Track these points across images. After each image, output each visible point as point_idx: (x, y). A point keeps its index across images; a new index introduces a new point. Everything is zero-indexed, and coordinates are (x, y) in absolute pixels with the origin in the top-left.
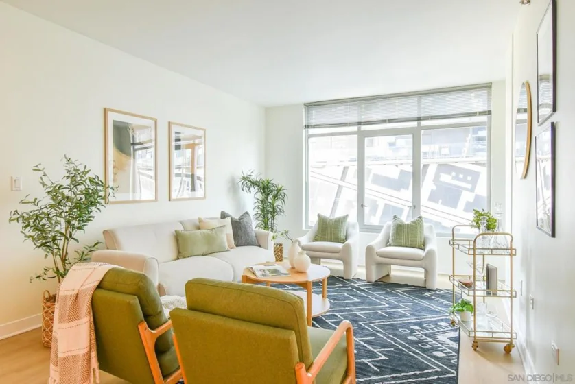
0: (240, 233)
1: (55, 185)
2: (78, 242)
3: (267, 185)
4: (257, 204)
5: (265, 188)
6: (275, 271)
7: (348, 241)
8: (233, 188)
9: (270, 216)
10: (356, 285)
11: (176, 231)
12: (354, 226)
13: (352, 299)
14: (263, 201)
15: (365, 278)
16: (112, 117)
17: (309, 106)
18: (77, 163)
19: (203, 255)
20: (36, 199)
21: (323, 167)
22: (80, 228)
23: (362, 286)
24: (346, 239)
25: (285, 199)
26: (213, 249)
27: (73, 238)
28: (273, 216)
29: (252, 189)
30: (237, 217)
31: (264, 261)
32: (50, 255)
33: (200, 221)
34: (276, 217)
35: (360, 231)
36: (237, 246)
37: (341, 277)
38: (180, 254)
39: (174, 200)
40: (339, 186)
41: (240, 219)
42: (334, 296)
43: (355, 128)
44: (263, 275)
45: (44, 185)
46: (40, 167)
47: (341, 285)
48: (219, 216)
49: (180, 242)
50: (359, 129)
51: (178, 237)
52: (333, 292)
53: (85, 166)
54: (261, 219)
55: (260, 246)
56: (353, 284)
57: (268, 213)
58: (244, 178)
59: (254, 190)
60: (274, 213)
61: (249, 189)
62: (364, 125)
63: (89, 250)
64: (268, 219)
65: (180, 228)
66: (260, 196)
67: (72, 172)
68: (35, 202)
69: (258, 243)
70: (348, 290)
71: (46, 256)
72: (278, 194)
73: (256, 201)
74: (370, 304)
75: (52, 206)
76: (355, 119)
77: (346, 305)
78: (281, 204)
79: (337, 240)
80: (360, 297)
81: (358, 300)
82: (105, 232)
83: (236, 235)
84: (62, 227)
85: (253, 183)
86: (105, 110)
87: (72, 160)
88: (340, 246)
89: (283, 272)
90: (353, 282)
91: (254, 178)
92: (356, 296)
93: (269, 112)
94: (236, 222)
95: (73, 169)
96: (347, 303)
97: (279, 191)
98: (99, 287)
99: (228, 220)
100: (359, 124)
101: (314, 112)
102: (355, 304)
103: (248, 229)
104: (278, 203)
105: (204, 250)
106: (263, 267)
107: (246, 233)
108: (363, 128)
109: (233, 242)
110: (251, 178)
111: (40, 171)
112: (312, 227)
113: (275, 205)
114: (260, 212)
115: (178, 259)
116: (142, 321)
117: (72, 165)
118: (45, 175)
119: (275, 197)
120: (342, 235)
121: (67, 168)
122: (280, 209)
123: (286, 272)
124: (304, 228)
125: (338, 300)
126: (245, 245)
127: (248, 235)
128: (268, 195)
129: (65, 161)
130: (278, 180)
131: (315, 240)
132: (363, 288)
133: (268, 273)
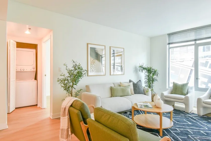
0: (136, 88)
1: (69, 70)
2: (75, 89)
3: (150, 69)
4: (146, 77)
5: (149, 71)
6: (147, 106)
7: (188, 95)
8: (136, 70)
9: (151, 82)
10: (191, 116)
11: (111, 87)
12: (191, 88)
13: (187, 123)
14: (148, 76)
15: (196, 113)
16: (90, 46)
17: (170, 35)
18: (76, 62)
19: (121, 96)
20: (64, 74)
21: (183, 61)
22: (75, 84)
23: (195, 117)
24: (187, 94)
25: (158, 75)
26: (124, 94)
27: (74, 88)
28: (153, 82)
29: (143, 71)
30: (136, 82)
31: (144, 101)
32: (68, 93)
33: (120, 83)
34: (154, 82)
35: (195, 91)
36: (135, 93)
37: (183, 111)
38: (112, 96)
39: (112, 75)
40: (191, 70)
41: (137, 83)
42: (178, 120)
43: (193, 43)
44: (141, 107)
45: (67, 70)
46: (66, 64)
47: (183, 115)
48: (129, 81)
49: (112, 91)
50: (195, 42)
51: (111, 89)
52: (178, 118)
53: (79, 63)
54: (148, 83)
55: (145, 94)
56: (189, 115)
57: (150, 81)
58: (140, 67)
59: (144, 71)
60: (153, 81)
61: (142, 71)
62: (198, 40)
63: (78, 92)
64: (150, 83)
65: (113, 86)
66: (147, 74)
67: (74, 65)
68: (64, 75)
69: (144, 93)
70: (186, 118)
71: (67, 93)
72: (155, 73)
73: (146, 75)
74: (197, 127)
75: (69, 77)
76: (193, 38)
77: (184, 125)
78: (156, 77)
79: (182, 94)
80: (192, 122)
81: (190, 124)
82: (86, 86)
83: (135, 89)
84: (71, 84)
85: (144, 69)
86: (88, 44)
87: (75, 61)
88: (183, 97)
89: (150, 107)
90: (190, 114)
91: (145, 66)
92: (190, 121)
93: (152, 39)
94: (135, 84)
95: (75, 64)
96: (184, 124)
97: (155, 72)
98: (71, 106)
99: (132, 83)
100: (195, 40)
101: (172, 37)
102: (188, 125)
103: (140, 87)
104: (155, 77)
105: (121, 94)
106: (142, 104)
107: (139, 88)
108: (198, 42)
109: (134, 92)
110: (144, 66)
111: (65, 65)
112: (170, 87)
113: (153, 77)
114: (147, 80)
115: (111, 97)
116: (82, 121)
117: (74, 63)
118: (67, 67)
119: (153, 74)
120: (185, 92)
121: (73, 64)
122: (155, 79)
123: (152, 107)
124: (167, 87)
125: (180, 122)
126: (138, 94)
127: (140, 90)
128: (150, 73)
129: (73, 62)
130: (155, 67)
131: (172, 93)
132: (195, 118)
133: (143, 106)
